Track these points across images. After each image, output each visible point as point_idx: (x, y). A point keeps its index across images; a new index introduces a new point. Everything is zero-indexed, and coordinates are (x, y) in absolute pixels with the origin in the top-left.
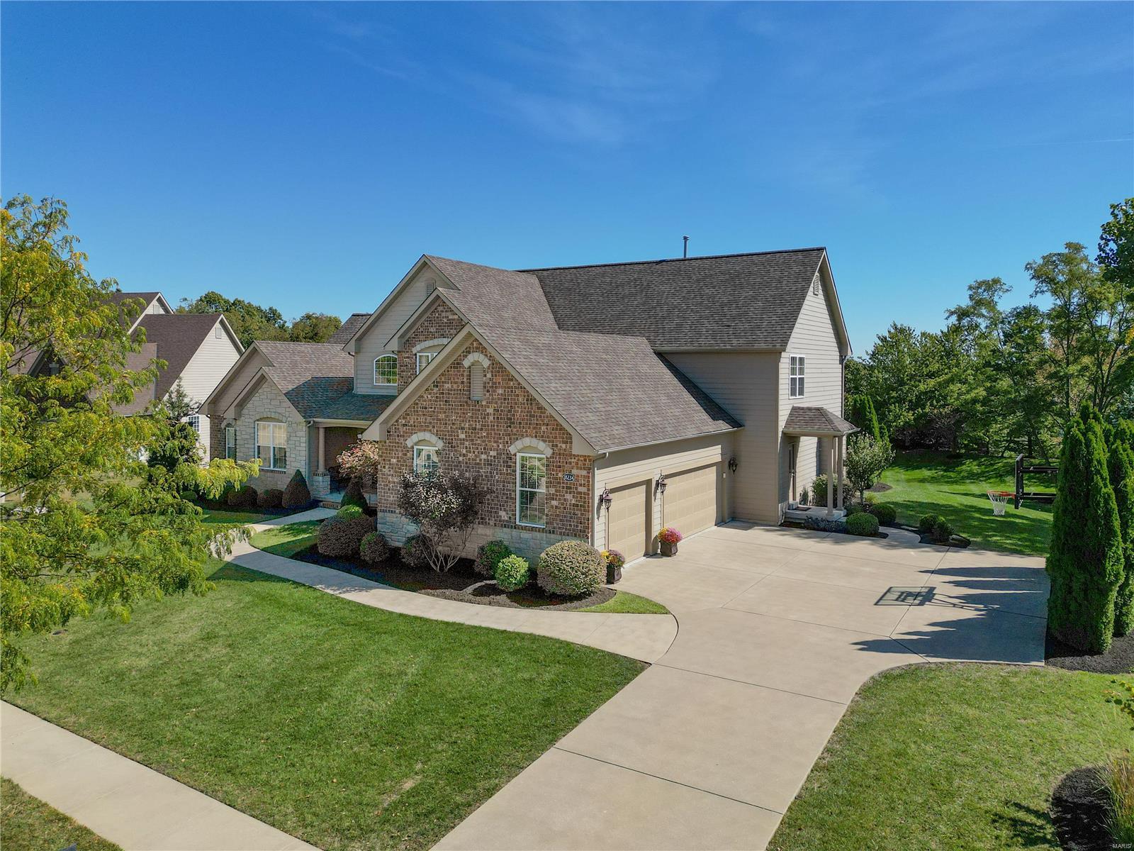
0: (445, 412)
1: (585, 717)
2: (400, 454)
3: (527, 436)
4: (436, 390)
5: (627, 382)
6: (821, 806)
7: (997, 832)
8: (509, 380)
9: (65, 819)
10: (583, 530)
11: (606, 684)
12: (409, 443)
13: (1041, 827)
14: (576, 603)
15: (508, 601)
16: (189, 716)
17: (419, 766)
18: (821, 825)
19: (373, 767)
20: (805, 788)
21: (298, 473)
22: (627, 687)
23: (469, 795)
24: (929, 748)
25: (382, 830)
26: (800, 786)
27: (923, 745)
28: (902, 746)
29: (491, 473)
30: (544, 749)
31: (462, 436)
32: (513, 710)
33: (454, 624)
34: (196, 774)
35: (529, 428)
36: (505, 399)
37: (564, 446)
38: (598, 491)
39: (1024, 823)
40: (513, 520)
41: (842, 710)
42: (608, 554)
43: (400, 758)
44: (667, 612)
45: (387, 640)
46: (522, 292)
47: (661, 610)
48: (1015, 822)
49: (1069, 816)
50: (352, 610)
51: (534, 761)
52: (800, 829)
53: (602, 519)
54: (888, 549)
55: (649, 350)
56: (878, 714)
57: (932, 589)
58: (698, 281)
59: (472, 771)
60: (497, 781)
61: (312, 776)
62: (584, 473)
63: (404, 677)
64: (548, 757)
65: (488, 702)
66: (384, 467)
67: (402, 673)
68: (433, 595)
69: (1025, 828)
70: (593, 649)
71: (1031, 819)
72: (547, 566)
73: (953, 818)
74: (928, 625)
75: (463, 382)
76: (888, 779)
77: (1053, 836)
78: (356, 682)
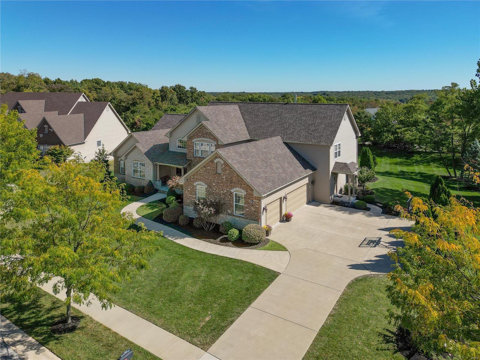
0: (208, 176)
1: (259, 295)
2: (192, 188)
3: (237, 187)
4: (204, 168)
5: (273, 160)
6: (329, 329)
7: (379, 339)
8: (231, 169)
9: (110, 329)
10: (257, 219)
11: (266, 282)
12: (195, 184)
13: (392, 337)
14: (256, 246)
15: (232, 245)
16: (135, 291)
17: (209, 312)
18: (329, 335)
19: (196, 313)
20: (325, 323)
21: (150, 181)
22: (273, 283)
23: (226, 323)
24: (365, 309)
25: (202, 335)
26: (324, 322)
27: (363, 307)
28: (356, 308)
29: (224, 197)
30: (247, 307)
31: (214, 184)
32: (237, 292)
33: (215, 255)
34: (143, 314)
35: (238, 185)
36: (229, 174)
37: (250, 192)
38: (263, 206)
39: (387, 336)
40: (232, 213)
41: (341, 293)
42: (266, 227)
43: (203, 309)
44: (287, 250)
45: (194, 262)
46: (233, 114)
47: (284, 249)
48: (385, 336)
49: (401, 334)
50: (179, 248)
51: (244, 311)
52: (322, 337)
53: (264, 215)
54: (369, 217)
55: (281, 142)
56: (351, 295)
57: (381, 238)
58: (300, 113)
59: (226, 315)
60: (233, 318)
61: (178, 315)
62: (258, 201)
63: (201, 278)
64: (249, 310)
65: (228, 289)
66: (186, 191)
67: (200, 276)
68: (206, 241)
69: (387, 338)
70: (262, 267)
71: (390, 335)
72: (245, 234)
73: (367, 334)
74: (375, 257)
75: (214, 167)
76: (350, 320)
77: (395, 340)
78: (185, 280)
